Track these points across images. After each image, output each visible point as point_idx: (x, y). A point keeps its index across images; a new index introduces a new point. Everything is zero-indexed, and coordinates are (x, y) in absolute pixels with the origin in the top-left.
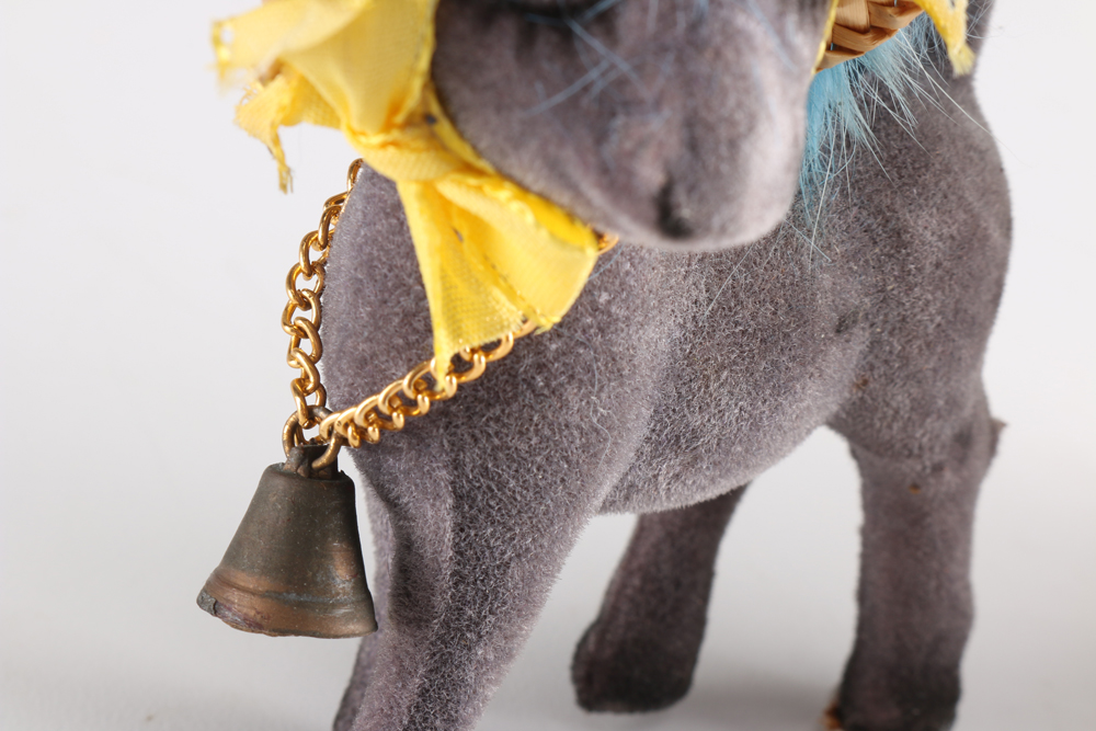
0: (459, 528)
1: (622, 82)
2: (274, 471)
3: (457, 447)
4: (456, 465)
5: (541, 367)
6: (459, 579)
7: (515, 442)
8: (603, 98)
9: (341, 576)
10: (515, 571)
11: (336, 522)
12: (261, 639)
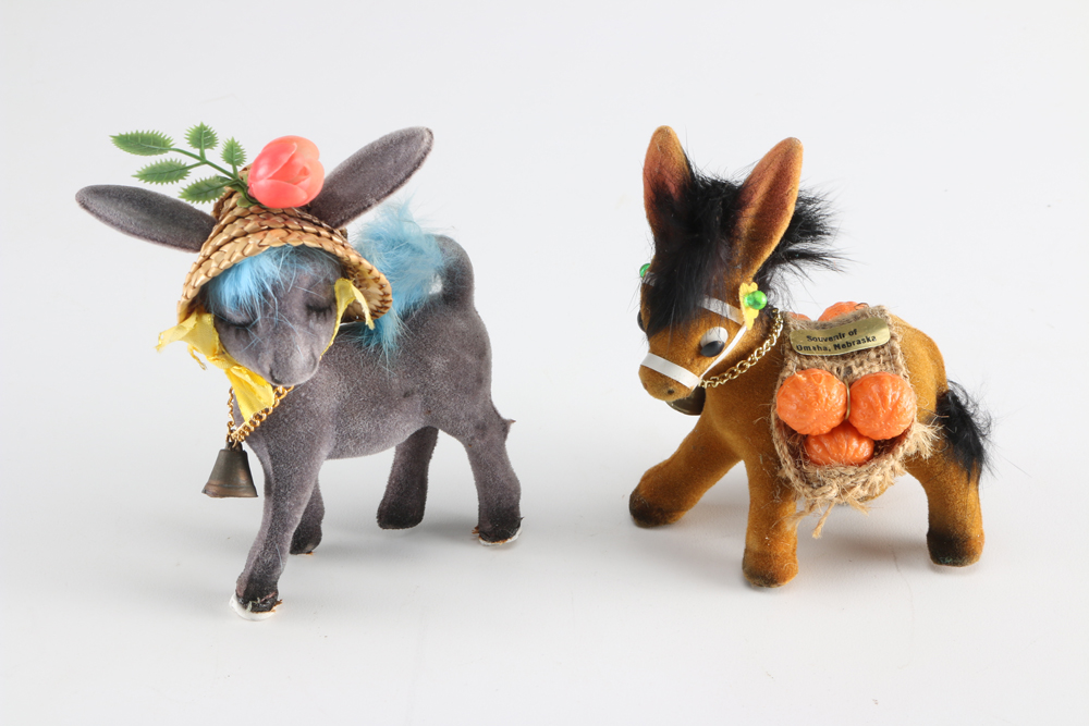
0: (274, 465)
1: (260, 343)
2: (222, 450)
3: (267, 441)
4: (268, 446)
5: (286, 416)
6: (277, 480)
7: (283, 439)
8: (256, 348)
9: (242, 480)
10: (295, 478)
11: (240, 463)
12: (218, 499)
